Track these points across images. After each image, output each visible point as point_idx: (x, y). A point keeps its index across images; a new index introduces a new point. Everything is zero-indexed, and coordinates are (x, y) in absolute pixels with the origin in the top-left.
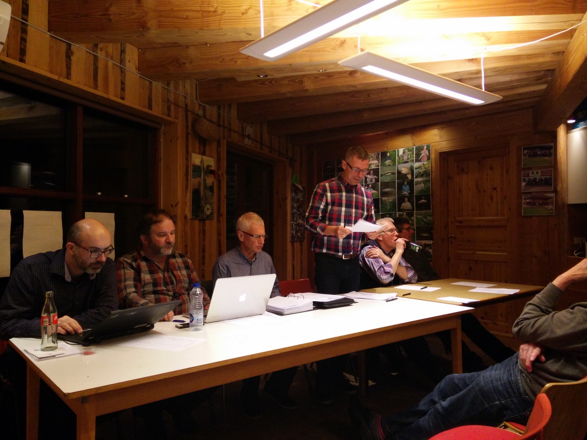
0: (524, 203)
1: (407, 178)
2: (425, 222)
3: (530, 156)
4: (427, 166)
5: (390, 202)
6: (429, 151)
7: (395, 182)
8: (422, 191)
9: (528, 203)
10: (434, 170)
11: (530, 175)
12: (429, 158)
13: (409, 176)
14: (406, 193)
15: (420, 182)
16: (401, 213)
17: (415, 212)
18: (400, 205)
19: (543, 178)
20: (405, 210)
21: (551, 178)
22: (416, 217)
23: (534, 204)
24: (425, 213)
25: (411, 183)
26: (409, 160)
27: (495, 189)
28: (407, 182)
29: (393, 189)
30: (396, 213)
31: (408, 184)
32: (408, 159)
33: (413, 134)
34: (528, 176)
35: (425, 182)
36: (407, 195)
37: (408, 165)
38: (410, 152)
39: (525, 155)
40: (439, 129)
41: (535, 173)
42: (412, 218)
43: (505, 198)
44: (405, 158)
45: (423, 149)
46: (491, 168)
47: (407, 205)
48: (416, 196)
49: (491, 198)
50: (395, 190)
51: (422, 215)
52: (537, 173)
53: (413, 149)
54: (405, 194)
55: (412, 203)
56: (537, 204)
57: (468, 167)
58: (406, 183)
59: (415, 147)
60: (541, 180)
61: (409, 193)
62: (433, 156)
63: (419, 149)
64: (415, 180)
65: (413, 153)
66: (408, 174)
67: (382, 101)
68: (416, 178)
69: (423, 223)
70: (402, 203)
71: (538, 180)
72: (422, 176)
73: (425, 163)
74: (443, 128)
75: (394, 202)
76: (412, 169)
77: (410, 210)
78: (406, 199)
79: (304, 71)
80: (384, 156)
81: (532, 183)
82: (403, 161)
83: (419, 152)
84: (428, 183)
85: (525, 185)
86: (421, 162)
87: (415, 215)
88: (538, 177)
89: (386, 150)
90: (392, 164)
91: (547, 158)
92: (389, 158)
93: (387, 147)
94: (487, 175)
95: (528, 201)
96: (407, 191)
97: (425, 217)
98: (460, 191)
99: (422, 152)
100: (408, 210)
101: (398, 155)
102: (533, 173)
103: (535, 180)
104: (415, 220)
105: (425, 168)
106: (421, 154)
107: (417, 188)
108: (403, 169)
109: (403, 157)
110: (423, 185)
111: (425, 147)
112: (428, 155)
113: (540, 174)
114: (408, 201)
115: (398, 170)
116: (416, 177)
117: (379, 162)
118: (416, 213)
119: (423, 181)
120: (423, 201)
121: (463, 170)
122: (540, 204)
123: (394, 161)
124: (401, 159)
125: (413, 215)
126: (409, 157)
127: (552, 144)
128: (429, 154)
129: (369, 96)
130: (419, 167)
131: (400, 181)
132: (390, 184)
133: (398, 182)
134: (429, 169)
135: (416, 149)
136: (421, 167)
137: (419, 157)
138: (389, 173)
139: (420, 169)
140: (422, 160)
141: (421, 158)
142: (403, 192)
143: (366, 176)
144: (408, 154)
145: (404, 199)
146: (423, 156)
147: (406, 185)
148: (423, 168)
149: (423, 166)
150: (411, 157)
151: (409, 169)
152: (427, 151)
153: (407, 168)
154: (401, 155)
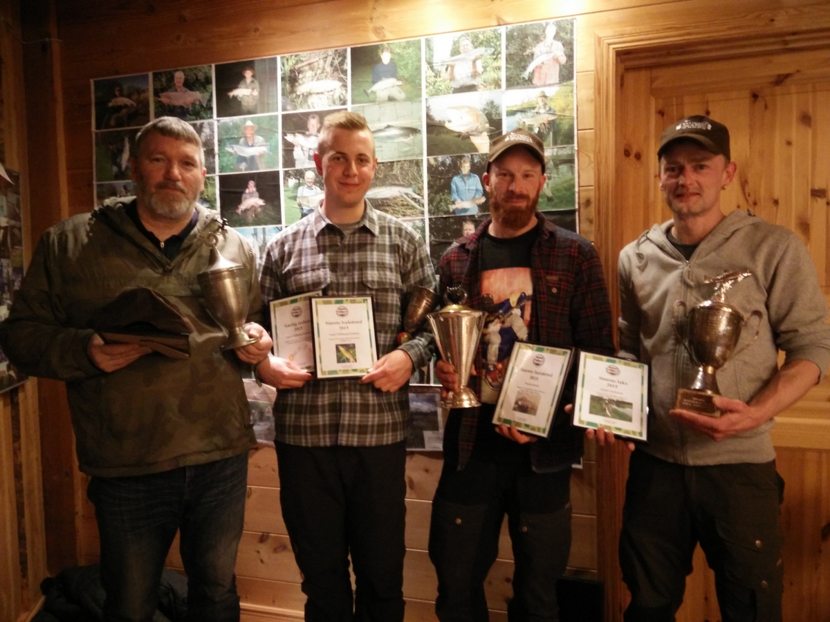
1: (473, 148)
4: (557, 105)
6: (569, 45)
7: (418, 164)
13: (483, 143)
14: (466, 204)
26: (477, 81)
28: (473, 165)
29: (410, 191)
31: (475, 169)
32: (475, 75)
36: (474, 211)
37: (478, 100)
38: (481, 50)
45: (538, 38)
50: (419, 191)
53: (498, 37)
54: (465, 210)
58: (466, 168)
59: (503, 31)
63: (524, 40)
65: (497, 55)
66: (477, 133)
76: (492, 116)
78: (469, 228)
80: (364, 59)
82: (456, 85)
83: (524, 48)
86: (535, 87)
89: (371, 39)
90: (402, 96)
92: (392, 71)
93: (377, 31)
99: (537, 49)
105: (550, 110)
106: (531, 57)
108: (453, 115)
109: (450, 67)
111: (551, 31)
112: (563, 60)
115: (428, 116)
117: (345, 86)
123: (412, 84)
124: (445, 75)
126: (480, 69)
128: (570, 57)
130: (526, 106)
131: (440, 158)
132: (396, 171)
133: (432, 162)
134: (567, 113)
135: (510, 37)
136: (534, 108)
137: (524, 68)
138: (389, 127)
139: (529, 114)
140: (535, 81)
141: (532, 74)
142: (453, 203)
143: (290, 138)
144: (473, 57)
145: (462, 226)
146: (539, 67)
147: (469, 176)
148: (542, 111)
149: (541, 104)
150: (485, 68)
151: (478, 116)
152: (559, 44)
153: (473, 110)
154: (443, 62)
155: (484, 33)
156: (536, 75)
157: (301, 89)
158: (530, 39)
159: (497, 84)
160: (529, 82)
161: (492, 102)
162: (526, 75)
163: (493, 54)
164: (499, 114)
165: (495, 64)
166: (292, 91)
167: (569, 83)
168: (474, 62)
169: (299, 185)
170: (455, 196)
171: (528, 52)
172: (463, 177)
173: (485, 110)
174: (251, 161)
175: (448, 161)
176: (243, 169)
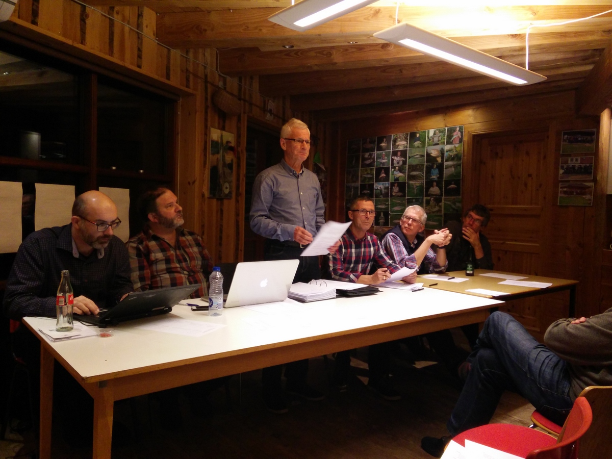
0: (561, 191)
1: (437, 161)
2: (454, 209)
3: (570, 142)
4: (458, 149)
5: (417, 187)
6: (462, 133)
7: (424, 165)
8: (452, 175)
9: (565, 193)
10: (466, 154)
11: (569, 162)
12: (461, 140)
13: (439, 160)
14: (434, 177)
15: (451, 166)
16: (429, 198)
17: (443, 197)
18: (427, 189)
19: (583, 165)
20: (433, 195)
21: (592, 166)
23: (571, 193)
24: (454, 199)
25: (441, 167)
26: (439, 142)
27: (530, 175)
29: (421, 173)
30: (423, 199)
31: (437, 167)
32: (439, 141)
33: (446, 114)
34: (566, 162)
35: (455, 166)
36: (436, 179)
37: (439, 147)
38: (441, 134)
39: (564, 141)
40: (474, 109)
41: (574, 159)
42: (440, 204)
43: (540, 186)
44: (436, 139)
45: (455, 131)
46: (527, 153)
47: (435, 190)
48: (445, 181)
49: (526, 185)
50: (423, 173)
51: (451, 201)
52: (577, 160)
53: (445, 130)
54: (434, 179)
55: (441, 189)
56: (575, 193)
57: (503, 151)
58: (435, 166)
59: (446, 128)
60: (580, 168)
61: (438, 178)
62: (465, 138)
63: (451, 131)
64: (446, 163)
65: (444, 135)
66: (438, 157)
67: (415, 77)
69: (451, 210)
70: (430, 188)
71: (576, 168)
72: (453, 159)
73: (457, 146)
74: (478, 109)
75: (421, 186)
76: (442, 152)
77: (438, 195)
78: (435, 184)
79: (334, 42)
80: (413, 137)
81: (570, 171)
82: (434, 143)
83: (451, 134)
84: (459, 167)
85: (563, 173)
86: (453, 144)
87: (443, 201)
88: (577, 165)
89: (415, 130)
90: (421, 146)
91: (588, 145)
92: (419, 139)
93: (416, 128)
94: (523, 161)
95: (565, 189)
96: (436, 175)
97: (455, 204)
98: (493, 177)
99: (454, 134)
100: (436, 195)
101: (428, 137)
102: (572, 160)
103: (574, 167)
104: (443, 207)
105: (456, 151)
106: (453, 136)
107: (446, 172)
108: (432, 151)
109: (433, 138)
110: (453, 169)
111: (458, 129)
112: (460, 137)
113: (579, 161)
114: (437, 186)
115: (427, 152)
116: (447, 161)
117: (407, 143)
119: (454, 165)
120: (453, 186)
121: (497, 154)
122: (577, 194)
123: (423, 143)
124: (431, 140)
125: (441, 201)
126: (440, 139)
127: (595, 130)
128: (462, 136)
129: (401, 72)
130: (450, 149)
132: (418, 167)
134: (460, 152)
135: (448, 130)
136: (452, 150)
137: (451, 139)
138: (417, 155)
139: (451, 152)
141: (453, 140)
143: (393, 157)
144: (439, 136)
145: (433, 183)
146: (454, 139)
147: (435, 169)
148: (454, 151)
149: (454, 149)
151: (439, 152)
152: (459, 133)
153: (437, 150)
154: (431, 137)
157: (397, 144)
159: (444, 143)
162: (451, 141)
166: (395, 144)
169: (394, 171)
170: (432, 175)
174: (383, 164)
176: (381, 166)
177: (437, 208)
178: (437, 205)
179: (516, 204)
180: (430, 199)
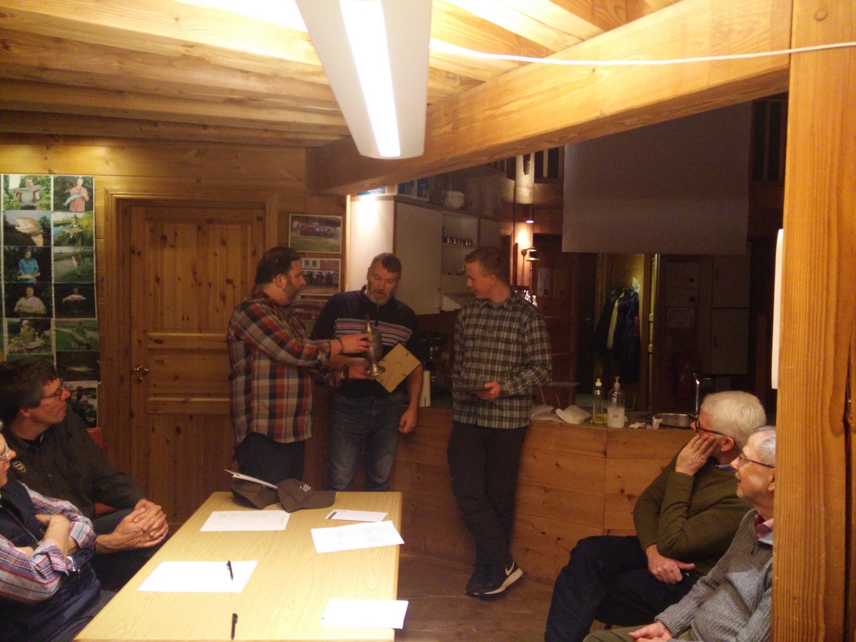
1: (33, 243)
3: (304, 233)
6: (90, 191)
8: (72, 274)
12: (89, 206)
13: (39, 241)
14: (28, 276)
15: (69, 257)
16: (17, 320)
17: (53, 320)
18: (11, 303)
20: (26, 314)
21: (338, 275)
22: (56, 331)
24: (81, 323)
25: (43, 257)
26: (35, 204)
27: (229, 281)
28: (33, 253)
31: (34, 256)
32: (34, 200)
33: (48, 147)
35: (81, 257)
36: (33, 281)
38: (38, 187)
39: (294, 229)
40: (113, 148)
41: (311, 262)
42: (47, 333)
44: (27, 198)
45: (73, 184)
46: (223, 243)
47: (31, 303)
48: (55, 285)
49: (223, 298)
51: (72, 327)
52: (314, 263)
53: (49, 180)
54: (28, 280)
55: (46, 301)
57: (176, 234)
58: (29, 254)
59: (52, 177)
60: (320, 276)
61: (37, 278)
62: (99, 203)
63: (63, 187)
64: (55, 250)
65: (48, 191)
68: (55, 245)
70: (18, 300)
71: (315, 277)
72: (72, 242)
73: (80, 215)
74: (123, 148)
76: (45, 227)
77: (41, 315)
78: (30, 291)
82: (22, 205)
83: (64, 189)
84: (87, 260)
86: (71, 212)
88: (316, 272)
91: (330, 240)
94: (216, 254)
96: (33, 273)
98: (158, 280)
99: (72, 191)
100: (35, 314)
101: (6, 189)
102: (307, 263)
103: (311, 275)
104: (53, 338)
105: (80, 226)
106: (69, 195)
107: (57, 269)
108: (20, 222)
109: (19, 194)
110: (75, 263)
111: (80, 182)
112: (87, 199)
113: (318, 266)
114: (35, 295)
115: (5, 222)
118: (56, 323)
119: (76, 255)
120: (76, 297)
121: (164, 238)
124: (16, 198)
125: (48, 327)
126: (38, 197)
127: (340, 218)
128: (91, 198)
130: (65, 222)
131: (12, 248)
133: (7, 249)
134: (89, 229)
135: (56, 182)
136: (70, 224)
137: (65, 200)
139: (68, 227)
140: (71, 209)
141: (69, 204)
142: (20, 275)
144: (33, 190)
145: (25, 290)
146: (74, 201)
147: (29, 259)
148: (75, 226)
149: (74, 222)
150: (41, 197)
151: (36, 225)
152: (85, 190)
153: (32, 220)
154: (15, 190)
155: (40, 177)
156: (72, 204)
158: (68, 185)
159: (48, 207)
160: (67, 209)
161: (45, 218)
162: (66, 203)
163: (46, 190)
164: (50, 225)
165: (47, 196)
167: (90, 212)
168: (34, 192)
170: (21, 271)
171: (66, 191)
172: (27, 260)
173: (40, 222)
175: (17, 250)
177: (39, 342)
178: (39, 336)
179: (207, 330)
180: (21, 323)
